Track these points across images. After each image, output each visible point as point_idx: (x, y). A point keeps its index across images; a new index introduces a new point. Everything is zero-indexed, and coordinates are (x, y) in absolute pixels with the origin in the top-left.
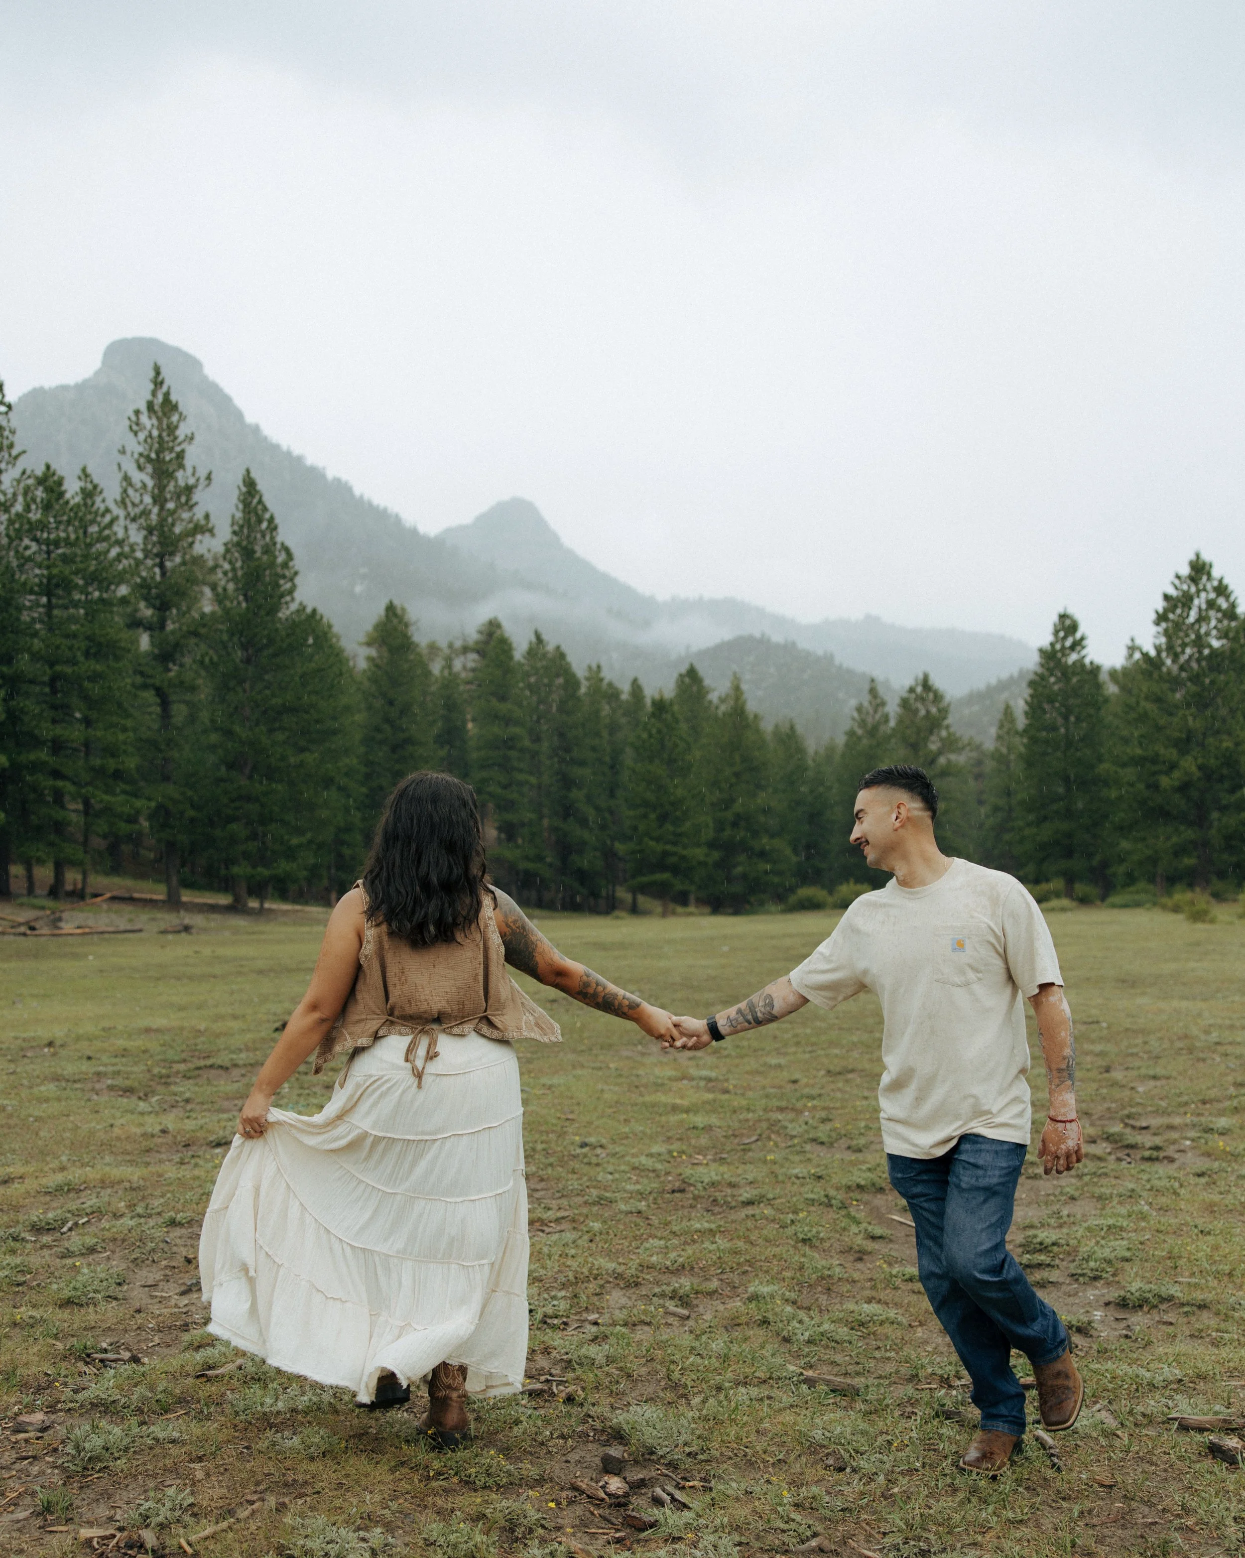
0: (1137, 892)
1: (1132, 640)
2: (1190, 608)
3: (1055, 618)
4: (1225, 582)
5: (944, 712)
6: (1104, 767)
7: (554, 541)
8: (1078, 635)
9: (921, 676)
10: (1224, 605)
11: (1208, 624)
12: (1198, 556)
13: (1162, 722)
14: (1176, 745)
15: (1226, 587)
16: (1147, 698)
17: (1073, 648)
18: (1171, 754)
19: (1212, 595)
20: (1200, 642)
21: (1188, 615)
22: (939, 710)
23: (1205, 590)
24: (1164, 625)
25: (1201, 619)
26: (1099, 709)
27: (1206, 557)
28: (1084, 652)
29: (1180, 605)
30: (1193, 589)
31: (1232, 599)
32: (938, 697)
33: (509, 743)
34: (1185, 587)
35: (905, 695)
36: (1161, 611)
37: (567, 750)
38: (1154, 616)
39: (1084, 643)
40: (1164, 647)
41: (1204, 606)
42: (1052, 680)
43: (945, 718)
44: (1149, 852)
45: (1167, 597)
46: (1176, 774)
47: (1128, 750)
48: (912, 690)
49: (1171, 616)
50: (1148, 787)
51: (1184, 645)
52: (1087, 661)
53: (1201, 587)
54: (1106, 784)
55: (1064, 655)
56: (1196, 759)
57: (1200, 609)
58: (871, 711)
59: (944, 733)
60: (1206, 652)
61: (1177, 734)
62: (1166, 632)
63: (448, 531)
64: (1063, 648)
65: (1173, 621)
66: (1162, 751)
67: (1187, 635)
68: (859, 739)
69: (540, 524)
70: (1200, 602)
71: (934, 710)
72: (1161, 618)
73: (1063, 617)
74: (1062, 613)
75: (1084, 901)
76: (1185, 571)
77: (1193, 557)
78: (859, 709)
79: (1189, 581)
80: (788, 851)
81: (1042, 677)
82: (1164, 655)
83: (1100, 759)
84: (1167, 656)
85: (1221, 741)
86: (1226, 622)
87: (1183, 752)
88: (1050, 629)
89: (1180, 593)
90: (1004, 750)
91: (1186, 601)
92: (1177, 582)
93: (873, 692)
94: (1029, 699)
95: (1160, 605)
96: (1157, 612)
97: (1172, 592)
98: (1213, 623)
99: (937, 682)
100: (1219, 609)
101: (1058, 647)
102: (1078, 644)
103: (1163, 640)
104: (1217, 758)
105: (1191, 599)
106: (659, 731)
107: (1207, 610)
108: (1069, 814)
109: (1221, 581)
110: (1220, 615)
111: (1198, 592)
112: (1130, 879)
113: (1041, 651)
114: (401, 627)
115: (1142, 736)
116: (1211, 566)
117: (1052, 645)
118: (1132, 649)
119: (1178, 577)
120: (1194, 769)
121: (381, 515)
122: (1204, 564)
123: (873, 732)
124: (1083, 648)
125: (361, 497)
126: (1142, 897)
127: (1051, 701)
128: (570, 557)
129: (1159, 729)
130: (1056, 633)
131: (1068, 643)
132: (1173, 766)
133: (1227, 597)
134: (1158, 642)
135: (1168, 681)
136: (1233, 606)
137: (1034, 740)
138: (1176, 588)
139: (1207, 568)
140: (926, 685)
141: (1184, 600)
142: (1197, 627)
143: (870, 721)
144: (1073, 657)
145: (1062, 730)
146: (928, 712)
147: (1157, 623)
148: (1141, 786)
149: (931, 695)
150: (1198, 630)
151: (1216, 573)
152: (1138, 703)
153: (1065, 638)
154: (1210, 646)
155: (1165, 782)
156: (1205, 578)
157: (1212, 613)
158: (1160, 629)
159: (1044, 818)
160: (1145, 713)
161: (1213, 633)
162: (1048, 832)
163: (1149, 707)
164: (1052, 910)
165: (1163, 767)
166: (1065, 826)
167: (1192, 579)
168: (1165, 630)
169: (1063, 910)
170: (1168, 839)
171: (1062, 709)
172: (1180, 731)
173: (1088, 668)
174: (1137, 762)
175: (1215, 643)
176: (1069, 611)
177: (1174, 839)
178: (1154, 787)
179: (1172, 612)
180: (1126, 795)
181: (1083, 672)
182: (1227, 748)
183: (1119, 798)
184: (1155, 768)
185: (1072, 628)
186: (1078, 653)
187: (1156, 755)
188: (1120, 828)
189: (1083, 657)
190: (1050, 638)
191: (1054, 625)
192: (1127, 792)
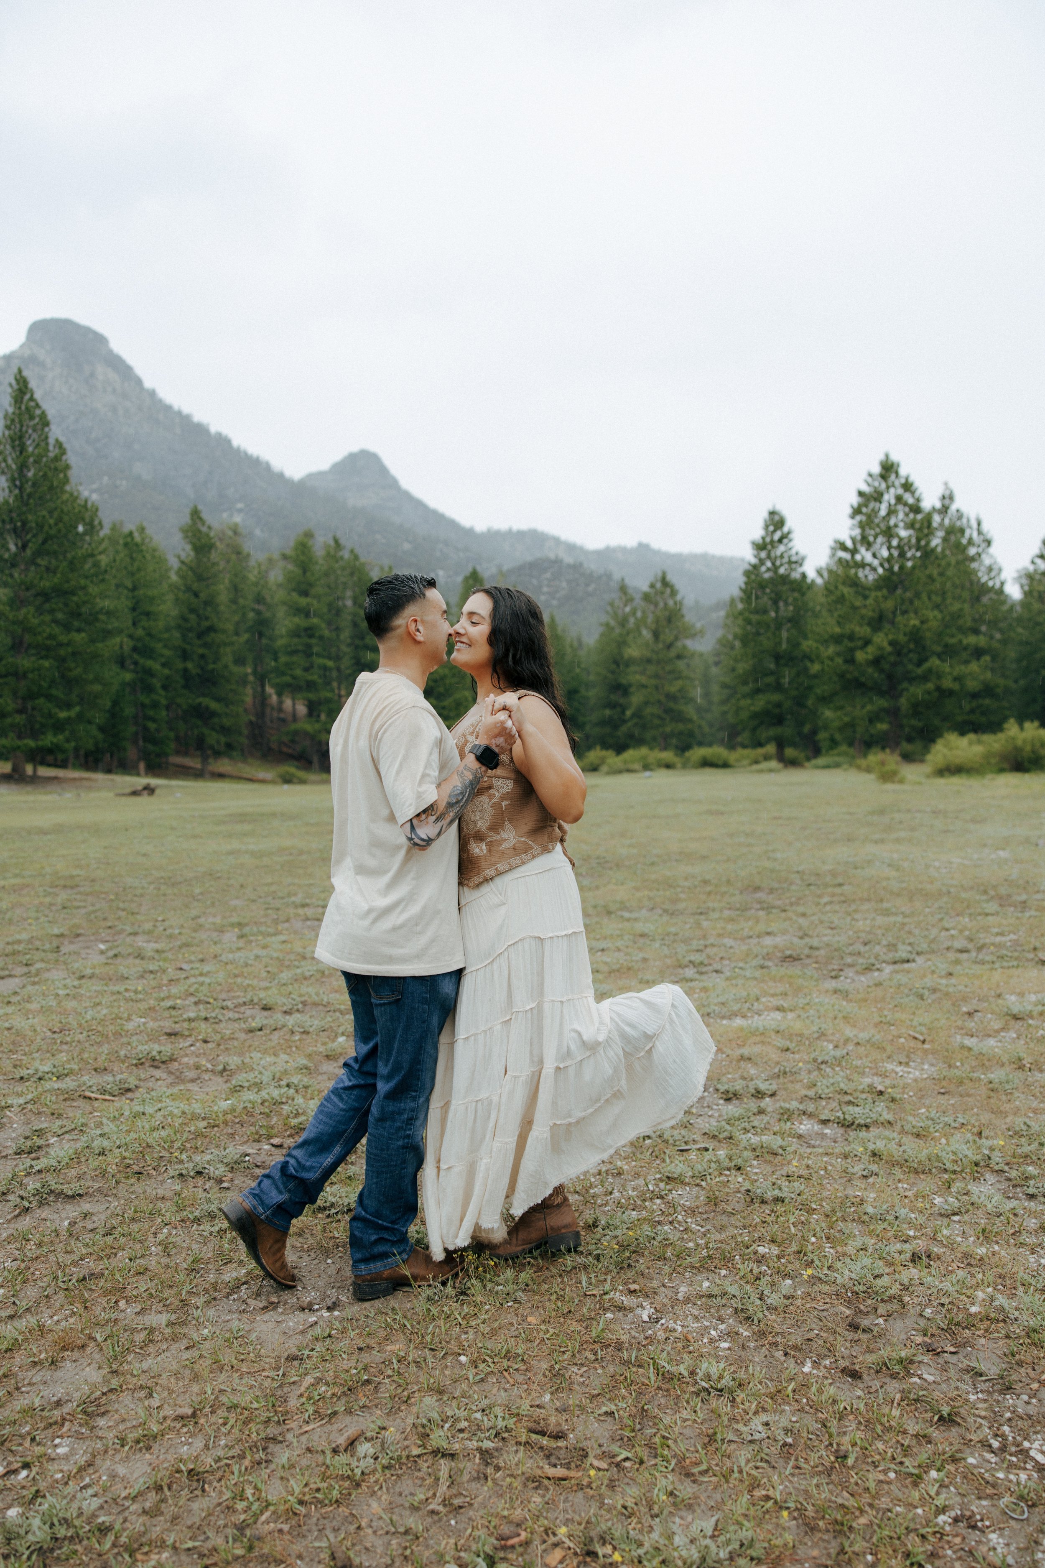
0: (839, 755)
1: (835, 538)
2: (882, 503)
3: (765, 515)
4: (911, 480)
5: (680, 605)
6: (807, 645)
7: (394, 484)
8: (786, 529)
9: (660, 574)
10: (911, 501)
11: (898, 517)
12: (887, 456)
13: (858, 603)
14: (869, 624)
15: (912, 485)
16: (844, 583)
17: (780, 541)
18: (864, 631)
19: (900, 491)
20: (889, 533)
21: (880, 510)
22: (675, 603)
23: (893, 486)
24: (858, 518)
25: (891, 512)
26: (803, 594)
27: (894, 457)
28: (791, 545)
29: (873, 500)
30: (883, 485)
31: (917, 494)
32: (674, 592)
34: (876, 484)
35: (648, 590)
36: (855, 505)
38: (849, 511)
39: (791, 536)
40: (859, 538)
41: (893, 502)
42: (764, 569)
43: (680, 610)
44: (847, 719)
45: (861, 494)
46: (870, 649)
47: (829, 630)
48: (652, 586)
49: (864, 510)
50: (846, 661)
51: (876, 537)
52: (793, 552)
53: (890, 483)
54: (810, 659)
55: (773, 547)
56: (887, 635)
57: (890, 503)
58: (622, 606)
59: (680, 622)
60: (895, 542)
61: (870, 614)
62: (862, 525)
63: (310, 476)
64: (772, 542)
65: (865, 514)
66: (857, 629)
67: (880, 527)
68: (613, 629)
69: (383, 470)
70: (889, 497)
71: (671, 603)
72: (856, 511)
73: (772, 513)
74: (771, 508)
75: (792, 763)
76: (876, 469)
77: (882, 457)
78: (613, 605)
79: (879, 479)
81: (755, 567)
82: (859, 544)
83: (806, 637)
84: (863, 545)
85: (908, 620)
86: (911, 516)
87: (877, 629)
88: (762, 524)
89: (872, 490)
90: (730, 635)
91: (878, 496)
92: (869, 480)
93: (623, 590)
94: (743, 586)
95: (855, 500)
96: (852, 507)
97: (865, 488)
98: (901, 515)
99: (673, 578)
100: (906, 504)
101: (768, 540)
102: (786, 538)
103: (857, 532)
104: (905, 634)
105: (883, 495)
107: (896, 504)
108: (778, 687)
109: (907, 479)
110: (907, 509)
111: (888, 488)
112: (834, 744)
113: (755, 544)
115: (841, 616)
116: (898, 465)
117: (763, 538)
118: (835, 546)
119: (870, 475)
120: (885, 644)
121: (255, 463)
122: (892, 465)
123: (623, 623)
124: (790, 540)
125: (239, 447)
126: (840, 759)
127: (762, 588)
128: (408, 496)
129: (855, 608)
130: (766, 527)
131: (777, 536)
132: (867, 642)
133: (913, 493)
134: (854, 533)
136: (918, 500)
137: (749, 622)
138: (869, 485)
139: (896, 467)
140: (665, 581)
141: (875, 495)
142: (888, 519)
143: (620, 612)
144: (781, 548)
145: (774, 613)
146: (666, 604)
147: (853, 517)
148: (839, 660)
149: (668, 591)
150: (889, 522)
151: (903, 472)
152: (837, 589)
153: (774, 532)
154: (898, 536)
155: (861, 656)
156: (893, 476)
157: (900, 507)
158: (856, 522)
159: (758, 691)
160: (843, 596)
161: (901, 524)
162: (760, 703)
163: (846, 590)
164: (761, 771)
165: (860, 643)
166: (776, 697)
167: (884, 477)
168: (861, 522)
169: (771, 771)
170: (863, 707)
171: (773, 595)
172: (874, 611)
173: (794, 559)
174: (837, 639)
175: (903, 533)
176: (778, 508)
177: (869, 707)
178: (851, 661)
179: (866, 506)
180: (826, 669)
181: (790, 562)
182: (914, 626)
183: (822, 672)
184: (853, 644)
185: (782, 523)
186: (787, 544)
187: (853, 632)
188: (823, 699)
189: (791, 549)
190: (762, 532)
191: (765, 521)
192: (828, 666)
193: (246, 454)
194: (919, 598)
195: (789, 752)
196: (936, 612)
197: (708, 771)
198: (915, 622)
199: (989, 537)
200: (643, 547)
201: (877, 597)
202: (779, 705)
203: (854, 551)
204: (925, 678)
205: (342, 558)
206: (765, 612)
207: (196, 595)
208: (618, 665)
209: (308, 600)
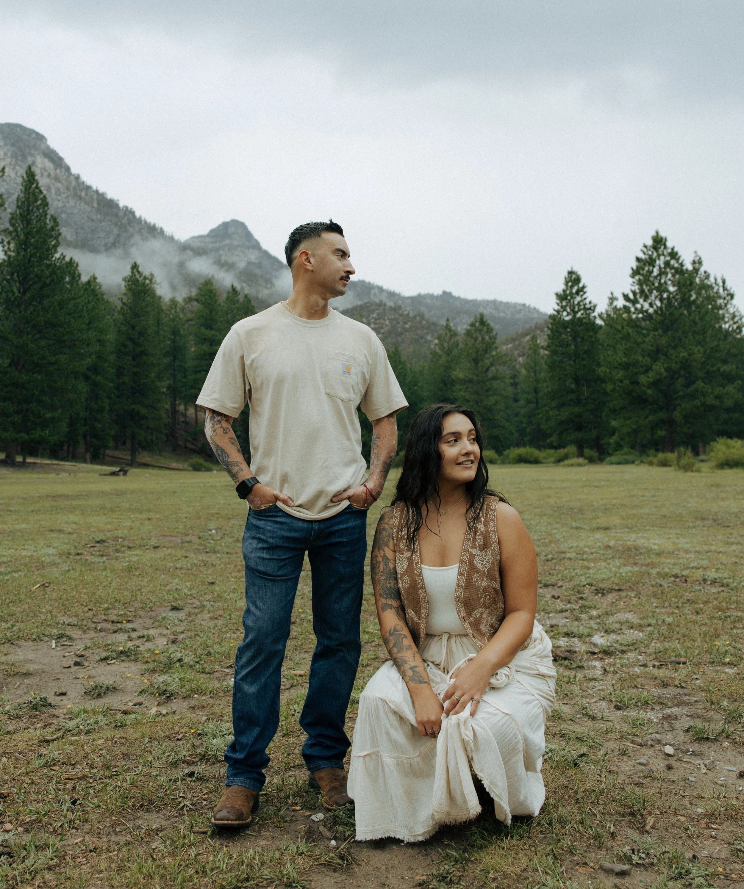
0: (626, 454)
1: (612, 294)
2: (654, 267)
3: (566, 274)
4: (676, 250)
5: (493, 339)
6: (601, 370)
7: (256, 245)
8: (581, 285)
9: (478, 317)
10: (676, 265)
11: (667, 276)
12: (657, 233)
13: (639, 340)
14: (649, 355)
15: (677, 253)
16: (628, 325)
17: (577, 293)
18: (645, 360)
19: (668, 258)
20: (662, 289)
21: (652, 271)
22: (490, 338)
23: (663, 255)
24: (637, 277)
25: (661, 273)
26: (596, 333)
27: (662, 234)
28: (585, 296)
29: (647, 264)
30: (655, 254)
31: (680, 261)
32: (490, 330)
34: (650, 253)
35: (469, 328)
36: (635, 268)
38: (630, 272)
39: (585, 290)
40: (638, 291)
41: (662, 266)
42: (565, 313)
43: (494, 343)
44: (634, 427)
45: (638, 260)
46: (651, 374)
47: (618, 359)
48: (472, 325)
49: (641, 271)
50: (632, 383)
51: (651, 291)
52: (587, 301)
53: (661, 252)
54: (603, 381)
55: (571, 297)
56: (663, 364)
57: (660, 268)
58: (447, 339)
59: (494, 353)
60: (665, 295)
61: (650, 348)
62: (640, 283)
63: (193, 238)
64: (571, 294)
65: (642, 275)
66: (640, 358)
67: (653, 284)
68: (440, 357)
69: (249, 235)
70: (660, 262)
71: (487, 338)
72: (635, 273)
73: (571, 273)
74: (570, 270)
75: (591, 461)
76: (650, 243)
77: (654, 234)
78: (440, 339)
79: (652, 249)
81: (557, 312)
82: (638, 296)
83: (599, 365)
84: (641, 297)
85: (679, 353)
86: (676, 276)
87: (655, 359)
88: (563, 281)
89: (647, 257)
91: (651, 262)
92: (645, 250)
93: (448, 327)
95: (633, 264)
96: (632, 269)
97: (641, 256)
98: (670, 276)
99: (488, 319)
100: (673, 268)
101: (568, 292)
102: (581, 291)
103: (636, 288)
104: (676, 363)
105: (655, 261)
107: (665, 268)
108: (578, 402)
109: (673, 249)
110: (673, 271)
111: (659, 256)
112: (619, 446)
113: (558, 295)
115: (626, 349)
116: (666, 240)
117: (564, 291)
119: (645, 246)
120: (663, 370)
121: (152, 228)
122: (662, 239)
123: (448, 352)
124: (585, 293)
125: (140, 218)
126: (630, 457)
127: (564, 327)
128: (266, 255)
129: (638, 344)
130: (567, 283)
131: (574, 290)
132: (648, 369)
133: (677, 260)
134: (633, 288)
136: (682, 265)
137: (554, 353)
138: (644, 254)
139: (664, 241)
140: (481, 320)
141: (649, 260)
142: (659, 278)
143: (446, 345)
144: (578, 299)
145: (573, 347)
146: (483, 339)
147: (633, 276)
148: (627, 382)
149: (485, 328)
150: (660, 281)
151: (669, 244)
153: (572, 287)
154: (668, 291)
155: (643, 379)
156: (662, 247)
157: (668, 270)
159: (562, 405)
160: (628, 333)
161: (669, 283)
162: (565, 413)
164: (572, 465)
165: (642, 370)
166: (576, 410)
167: (655, 248)
168: (639, 280)
169: (578, 465)
170: (645, 417)
171: (572, 333)
172: (652, 346)
173: (588, 306)
174: (625, 366)
175: (672, 289)
176: (575, 269)
177: (651, 418)
178: (635, 383)
179: (643, 269)
180: (617, 388)
181: (585, 309)
182: (684, 357)
183: (612, 390)
184: (635, 370)
185: (578, 280)
186: (582, 296)
187: (638, 362)
188: (614, 411)
189: (585, 299)
190: (563, 287)
191: (565, 278)
192: (619, 386)
193: (146, 222)
194: (686, 337)
195: (587, 451)
196: (699, 347)
197: (523, 465)
198: (683, 354)
199: (732, 291)
200: (446, 295)
201: (655, 335)
202: (579, 416)
203: (634, 302)
204: (692, 396)
205: (237, 301)
206: (568, 345)
207: (133, 328)
208: (445, 385)
209: (213, 332)
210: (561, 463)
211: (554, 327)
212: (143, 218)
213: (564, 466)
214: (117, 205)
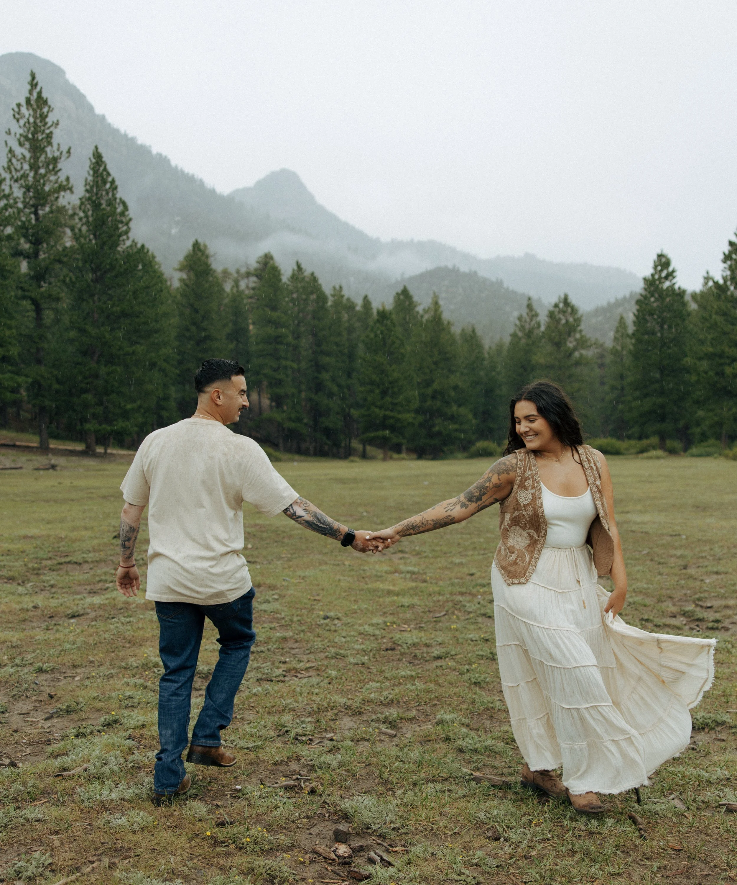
0: (709, 446)
1: (707, 273)
3: (655, 257)
5: (578, 321)
6: (688, 361)
7: (310, 199)
8: (670, 269)
9: (563, 296)
13: (728, 330)
16: (716, 313)
17: (666, 278)
22: (575, 320)
24: (729, 263)
26: (684, 320)
28: (674, 281)
32: (574, 310)
33: (277, 339)
35: (552, 309)
36: (727, 253)
37: (319, 345)
38: (722, 257)
39: (675, 274)
40: (729, 278)
42: (652, 299)
43: (578, 325)
44: (716, 419)
45: (732, 244)
47: (704, 349)
48: (556, 306)
49: (735, 257)
50: (717, 374)
52: (676, 287)
54: (689, 372)
55: (660, 283)
58: (528, 320)
59: (578, 336)
62: (730, 268)
63: (237, 191)
64: (660, 278)
65: (735, 260)
66: (726, 349)
68: (520, 339)
69: (302, 187)
71: (571, 320)
72: (727, 258)
73: (660, 256)
74: (660, 253)
75: (672, 452)
78: (520, 318)
80: (470, 416)
81: (645, 297)
82: (729, 283)
83: (685, 355)
88: (652, 264)
90: (619, 348)
93: (530, 307)
94: (636, 313)
95: (726, 249)
96: (724, 254)
97: (735, 240)
99: (574, 300)
101: (657, 277)
102: (670, 275)
103: (728, 273)
106: (382, 332)
108: (662, 393)
112: (704, 437)
113: (645, 279)
114: (203, 258)
115: (713, 339)
117: (652, 275)
118: (707, 279)
121: (190, 179)
123: (529, 334)
124: (674, 277)
125: (176, 167)
126: (710, 450)
127: (651, 314)
128: (321, 210)
129: (725, 333)
130: (655, 267)
131: (664, 274)
134: (725, 274)
135: (731, 301)
137: (639, 341)
140: (566, 301)
143: (527, 326)
144: (667, 284)
145: (659, 334)
146: (567, 321)
147: (724, 261)
148: (711, 373)
149: (569, 310)
152: (711, 316)
153: (661, 271)
155: (729, 370)
158: (726, 265)
159: (646, 395)
160: (716, 323)
162: (648, 404)
163: (719, 319)
164: (651, 458)
165: (728, 361)
166: (660, 400)
168: (731, 266)
169: (658, 458)
170: (730, 410)
171: (659, 320)
173: (677, 291)
174: (710, 357)
176: (665, 252)
178: (721, 374)
179: (736, 254)
180: (702, 380)
181: (675, 295)
183: (698, 382)
184: (722, 361)
185: (667, 264)
186: (671, 281)
187: (723, 352)
188: (697, 402)
189: (674, 284)
190: (652, 271)
191: (655, 262)
192: (703, 377)
193: (182, 172)
195: (670, 443)
200: (529, 257)
202: (663, 406)
203: (725, 288)
205: (303, 279)
206: (654, 333)
207: (197, 311)
208: (525, 370)
210: (641, 456)
211: (641, 314)
212: (179, 168)
213: (643, 458)
214: (149, 152)
